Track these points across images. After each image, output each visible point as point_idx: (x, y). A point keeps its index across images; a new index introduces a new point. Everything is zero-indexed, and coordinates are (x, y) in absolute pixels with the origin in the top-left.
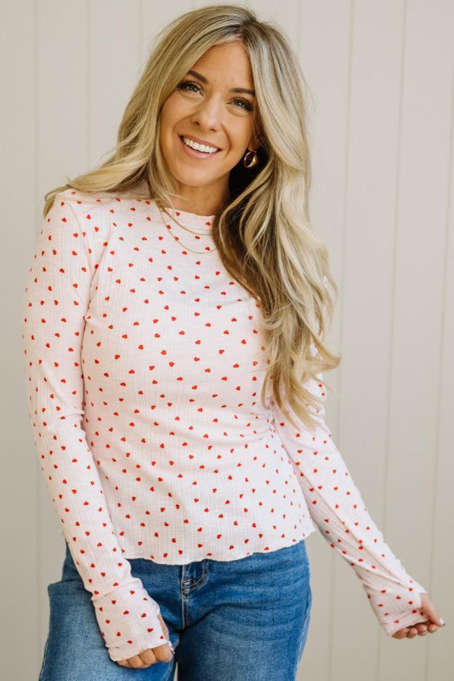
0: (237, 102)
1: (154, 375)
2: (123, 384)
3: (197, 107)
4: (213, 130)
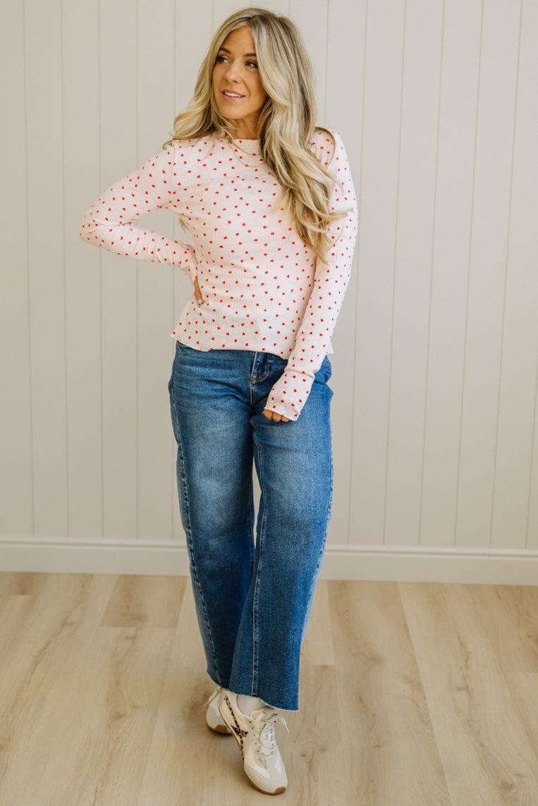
1: (239, 239)
2: (221, 247)
4: (236, 82)
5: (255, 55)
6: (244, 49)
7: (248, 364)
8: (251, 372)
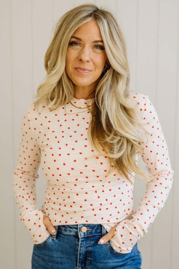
0: (96, 46)
3: (79, 52)
4: (88, 61)
5: (102, 41)
6: (93, 37)
7: (74, 260)
8: (77, 265)
